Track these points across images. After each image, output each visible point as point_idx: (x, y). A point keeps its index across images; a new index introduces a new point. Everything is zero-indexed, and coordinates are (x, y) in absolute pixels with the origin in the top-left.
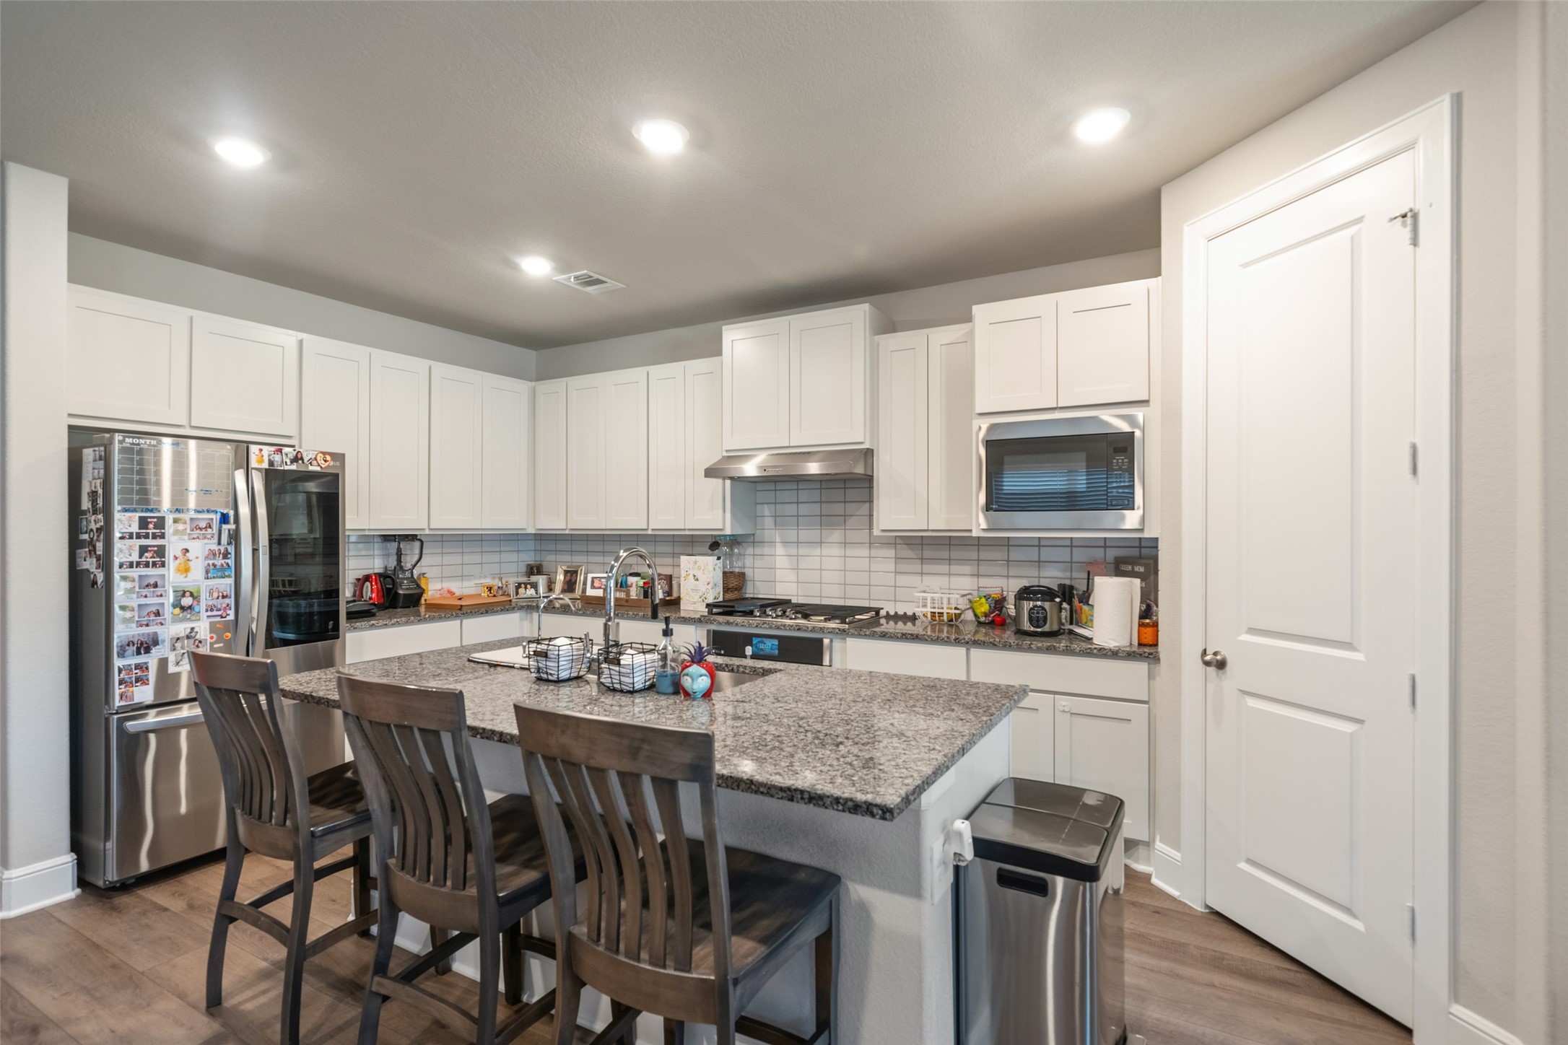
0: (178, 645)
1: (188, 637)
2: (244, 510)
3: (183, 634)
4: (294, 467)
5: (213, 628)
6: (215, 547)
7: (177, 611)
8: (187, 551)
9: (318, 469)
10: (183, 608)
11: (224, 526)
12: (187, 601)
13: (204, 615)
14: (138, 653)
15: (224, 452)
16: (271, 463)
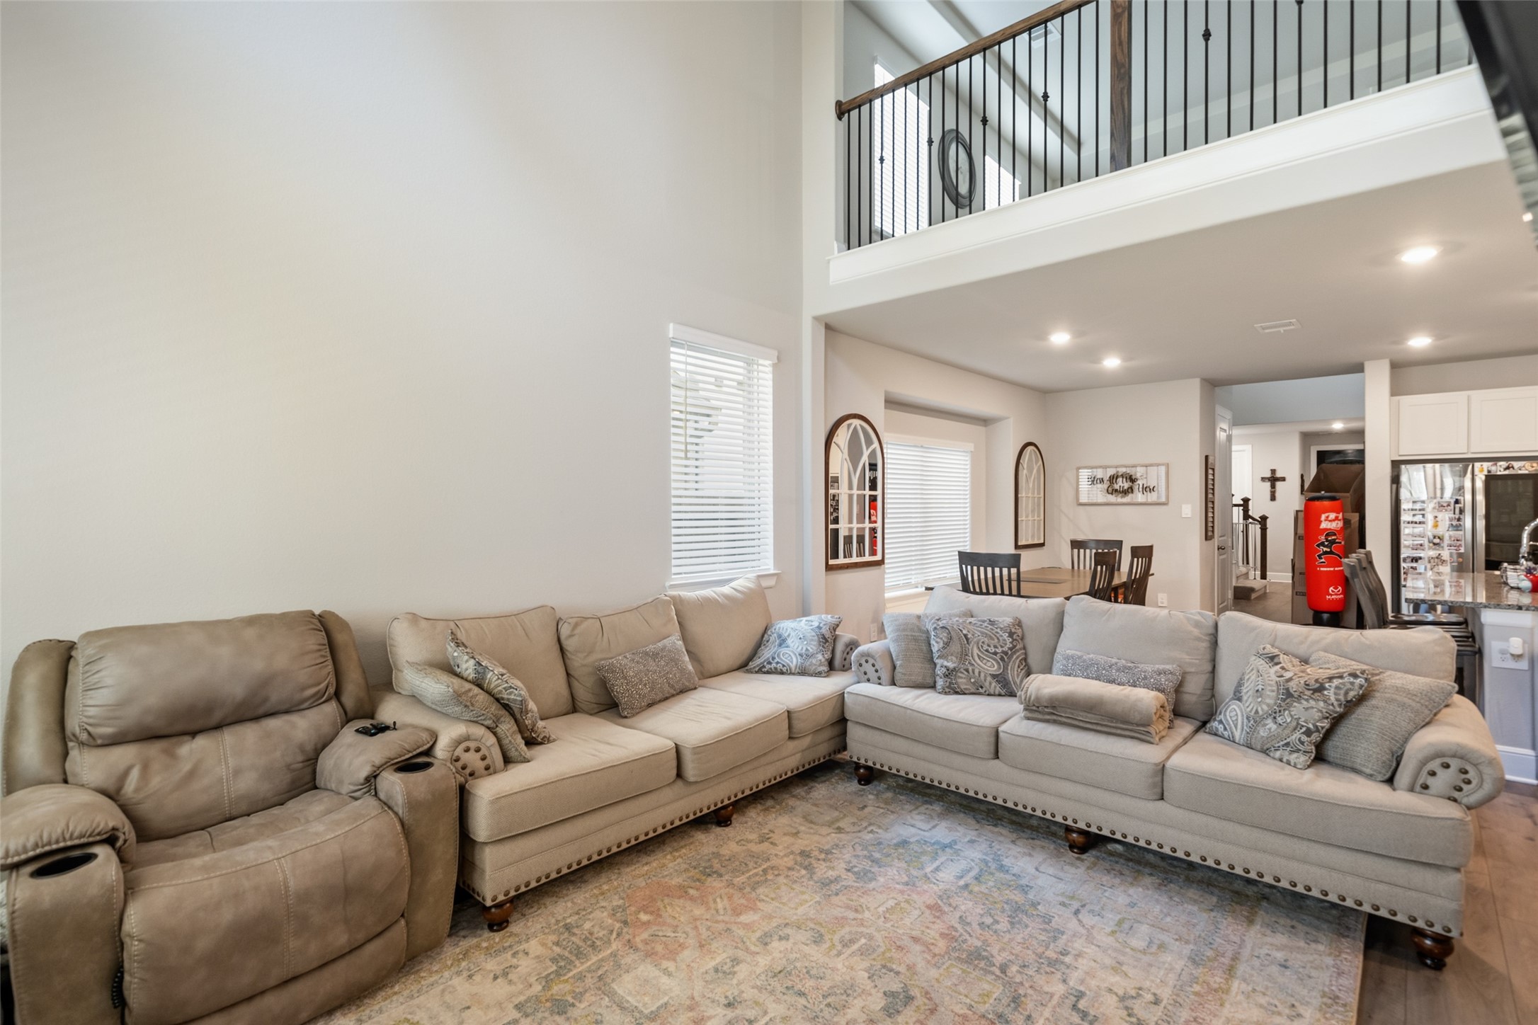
0: (1432, 561)
1: (1437, 558)
2: (1468, 497)
3: (1434, 556)
4: (1507, 472)
5: (1451, 555)
6: (1453, 516)
7: (1431, 545)
8: (1436, 517)
9: (1526, 472)
10: (1435, 544)
11: (1457, 505)
12: (1437, 541)
13: (1446, 548)
14: (1412, 561)
15: (1457, 468)
16: (1489, 471)
